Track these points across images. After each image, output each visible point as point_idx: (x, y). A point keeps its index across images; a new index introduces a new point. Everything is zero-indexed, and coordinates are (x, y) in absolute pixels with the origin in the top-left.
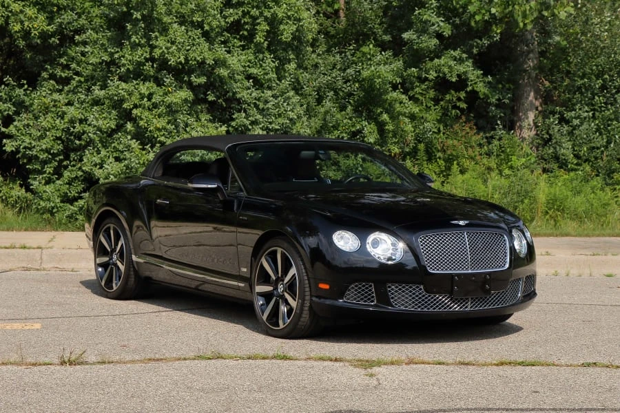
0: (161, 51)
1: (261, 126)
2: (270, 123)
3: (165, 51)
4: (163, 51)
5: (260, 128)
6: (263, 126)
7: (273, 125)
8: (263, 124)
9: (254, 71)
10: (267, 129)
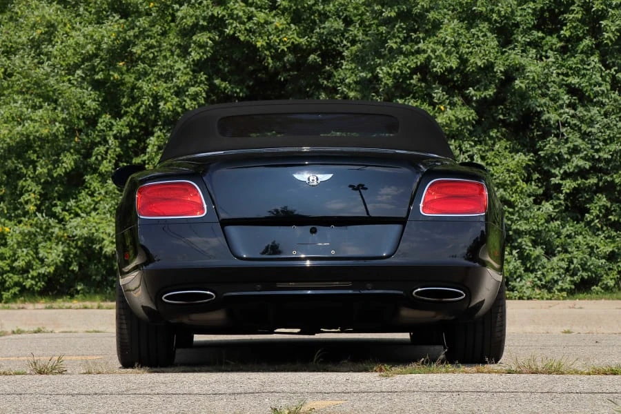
0: (426, 56)
1: (581, 155)
2: (597, 151)
3: (431, 54)
4: (429, 56)
5: (581, 158)
6: (586, 155)
7: (601, 154)
8: (585, 152)
9: (574, 80)
10: (592, 159)
